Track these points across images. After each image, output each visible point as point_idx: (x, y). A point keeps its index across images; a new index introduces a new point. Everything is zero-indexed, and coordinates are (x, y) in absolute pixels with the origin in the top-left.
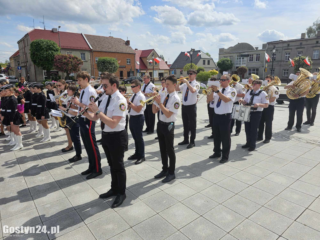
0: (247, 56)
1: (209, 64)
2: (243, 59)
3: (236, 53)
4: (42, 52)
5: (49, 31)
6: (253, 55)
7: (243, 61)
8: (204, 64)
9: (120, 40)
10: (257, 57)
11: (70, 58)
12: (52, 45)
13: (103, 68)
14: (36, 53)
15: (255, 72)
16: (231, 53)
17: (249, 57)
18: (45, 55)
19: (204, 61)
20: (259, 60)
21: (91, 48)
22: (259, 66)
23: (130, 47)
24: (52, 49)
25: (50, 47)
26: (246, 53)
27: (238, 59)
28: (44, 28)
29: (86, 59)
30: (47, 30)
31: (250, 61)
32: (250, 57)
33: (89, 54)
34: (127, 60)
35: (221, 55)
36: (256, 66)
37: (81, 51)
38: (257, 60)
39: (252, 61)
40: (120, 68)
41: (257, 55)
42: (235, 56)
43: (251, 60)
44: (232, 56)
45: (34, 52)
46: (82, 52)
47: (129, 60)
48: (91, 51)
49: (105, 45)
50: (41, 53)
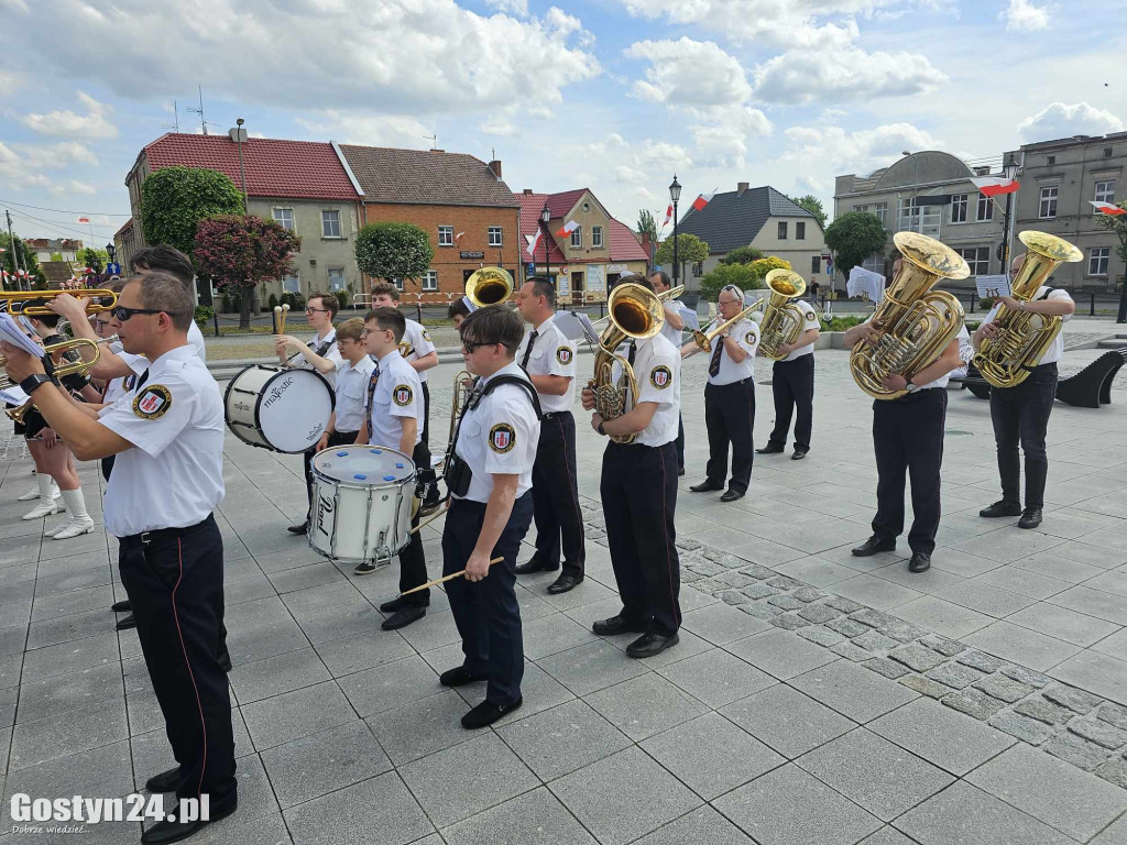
0: (946, 200)
1: (803, 238)
2: (926, 213)
3: (900, 191)
4: (176, 211)
5: (219, 138)
6: (965, 197)
7: (927, 221)
8: (783, 236)
9: (466, 162)
10: (982, 203)
11: (250, 230)
12: (215, 186)
13: (374, 262)
14: (158, 215)
15: (976, 261)
16: (880, 193)
17: (951, 206)
18: (188, 220)
19: (783, 226)
20: (989, 217)
21: (361, 192)
22: (989, 240)
23: (503, 185)
24: (214, 201)
25: (207, 194)
26: (940, 192)
27: (906, 213)
28: (205, 130)
29: (343, 234)
30: (210, 137)
31: (955, 219)
32: (955, 207)
33: (353, 212)
34: (491, 230)
35: (843, 202)
36: (976, 241)
37: (326, 203)
38: (981, 218)
39: (963, 219)
40: (463, 261)
41: (982, 196)
42: (897, 202)
43: (961, 214)
44: (885, 205)
45: (153, 212)
46: (326, 208)
47: (497, 230)
48: (357, 202)
49: (413, 179)
50: (175, 216)
